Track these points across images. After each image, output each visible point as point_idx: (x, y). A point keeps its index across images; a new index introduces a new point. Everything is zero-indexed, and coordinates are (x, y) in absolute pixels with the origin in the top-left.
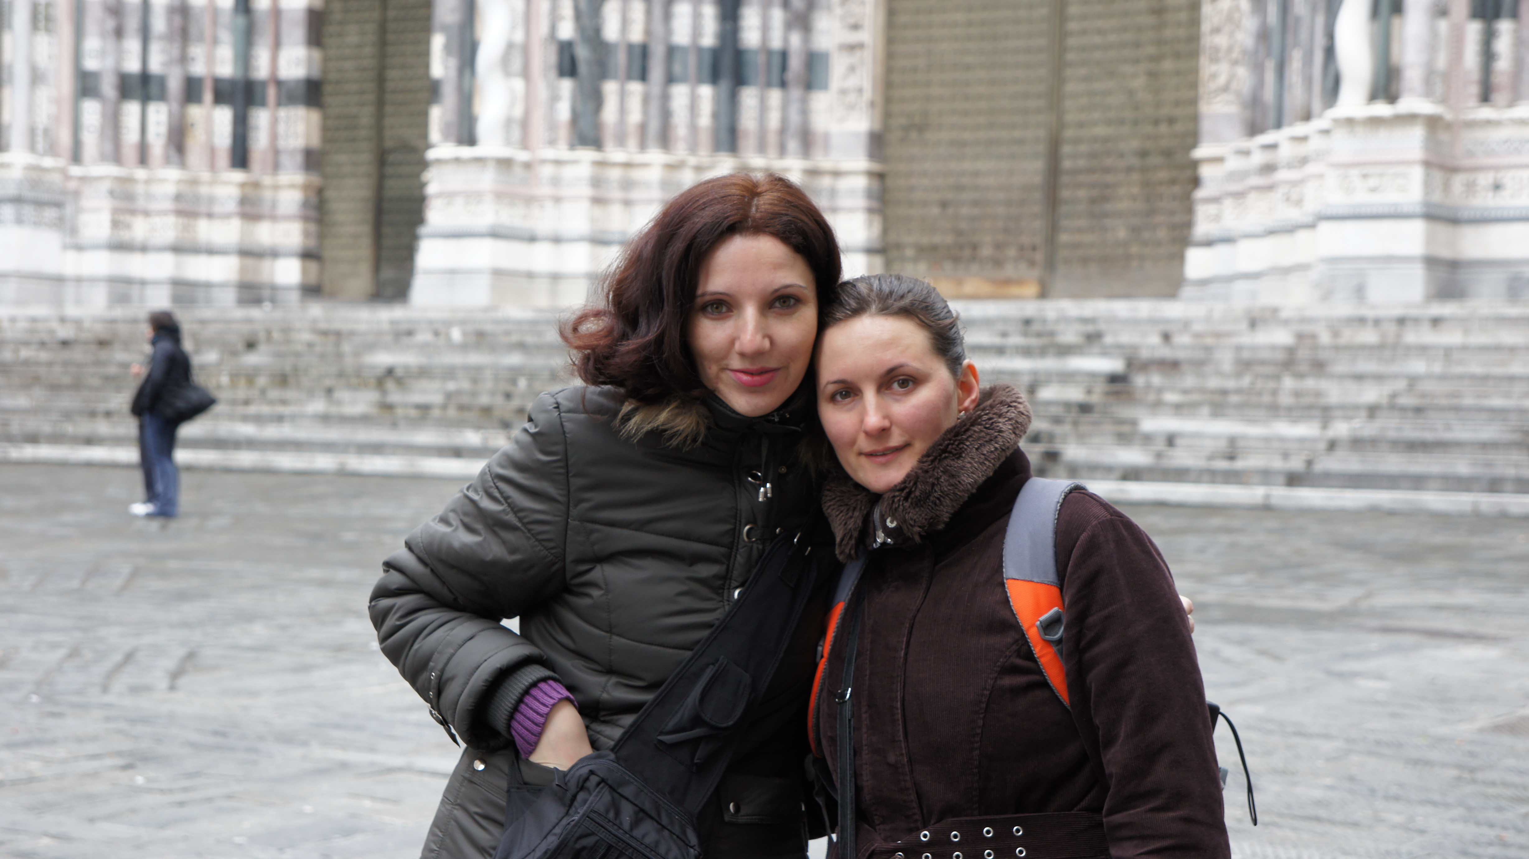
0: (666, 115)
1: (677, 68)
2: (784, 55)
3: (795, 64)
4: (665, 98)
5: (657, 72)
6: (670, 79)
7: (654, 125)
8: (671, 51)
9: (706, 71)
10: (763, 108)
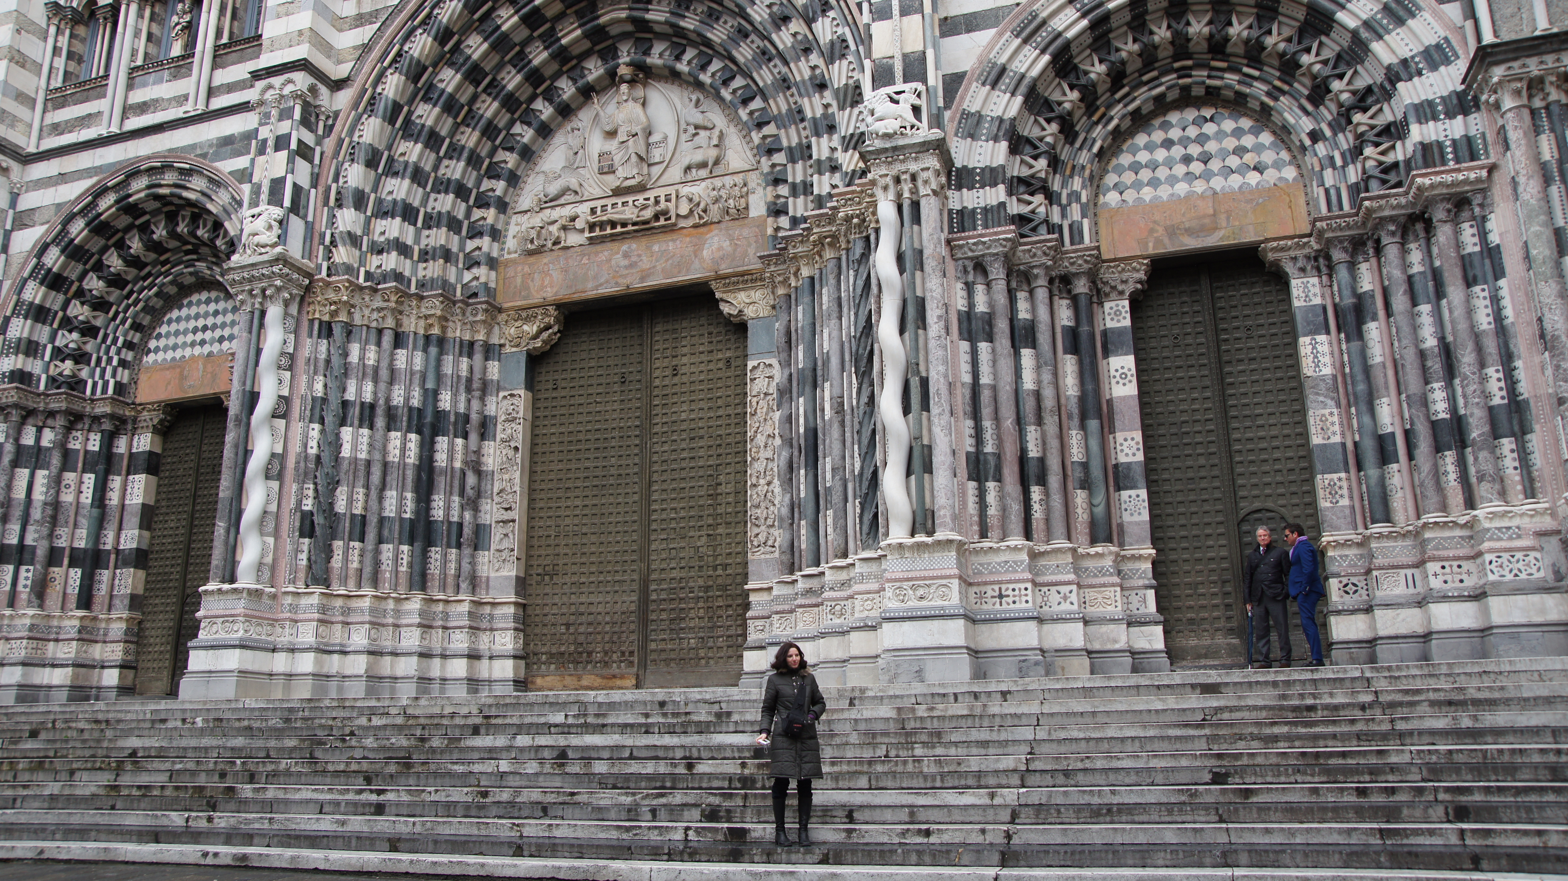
0: (377, 564)
1: (386, 533)
2: (460, 525)
3: (467, 531)
4: (377, 552)
5: (371, 535)
6: (380, 541)
7: (368, 570)
8: (382, 520)
9: (406, 534)
10: (445, 561)
